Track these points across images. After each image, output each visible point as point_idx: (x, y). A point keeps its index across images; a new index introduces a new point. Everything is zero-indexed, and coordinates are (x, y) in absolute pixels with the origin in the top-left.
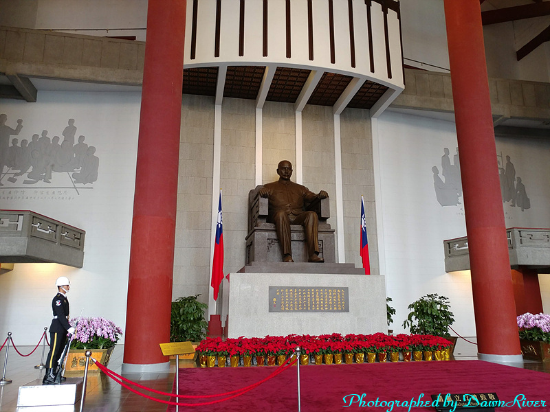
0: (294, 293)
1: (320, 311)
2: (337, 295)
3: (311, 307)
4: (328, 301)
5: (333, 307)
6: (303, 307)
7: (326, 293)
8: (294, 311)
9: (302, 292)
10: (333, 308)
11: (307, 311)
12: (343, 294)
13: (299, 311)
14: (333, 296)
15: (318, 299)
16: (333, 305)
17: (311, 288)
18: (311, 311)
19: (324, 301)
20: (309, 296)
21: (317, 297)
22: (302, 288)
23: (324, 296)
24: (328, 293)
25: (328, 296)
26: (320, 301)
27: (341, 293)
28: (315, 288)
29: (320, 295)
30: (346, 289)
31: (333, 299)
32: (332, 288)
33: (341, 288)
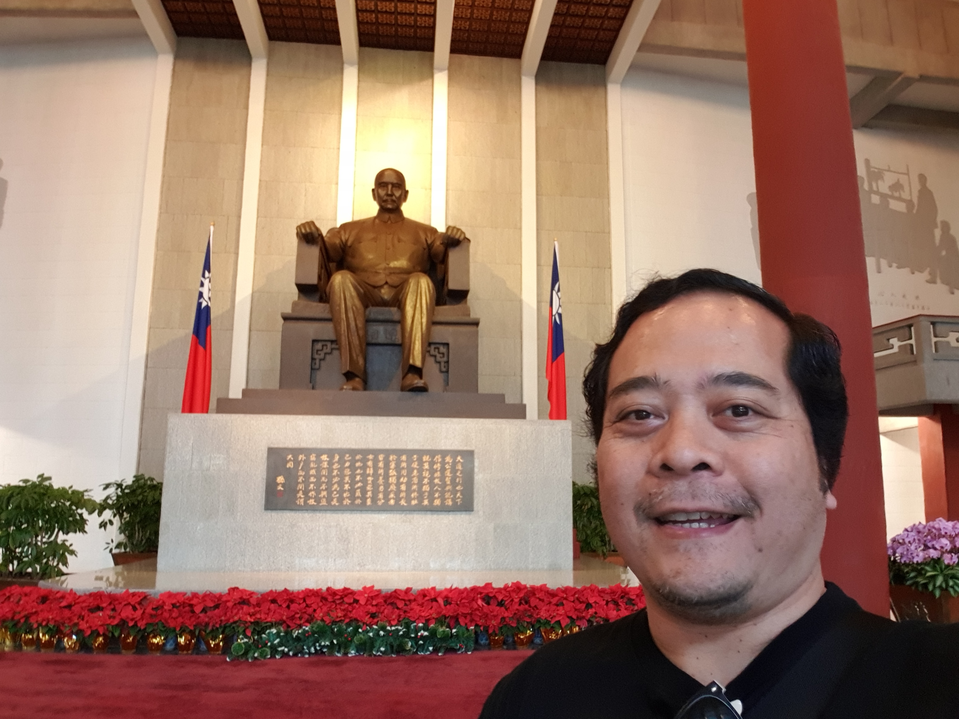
0: (330, 463)
1: (397, 509)
2: (443, 470)
3: (374, 499)
4: (420, 484)
5: (432, 499)
6: (353, 498)
7: (415, 465)
8: (330, 509)
9: (353, 462)
10: (431, 501)
11: (362, 508)
12: (459, 467)
13: (341, 509)
14: (432, 471)
15: (393, 480)
16: (431, 494)
17: (376, 452)
18: (376, 509)
19: (409, 484)
20: (370, 471)
21: (392, 472)
22: (353, 452)
23: (410, 470)
24: (421, 463)
25: (421, 470)
26: (398, 484)
27: (455, 463)
28: (387, 452)
29: (398, 468)
30: (469, 455)
31: (432, 479)
32: (432, 453)
33: (455, 453)
